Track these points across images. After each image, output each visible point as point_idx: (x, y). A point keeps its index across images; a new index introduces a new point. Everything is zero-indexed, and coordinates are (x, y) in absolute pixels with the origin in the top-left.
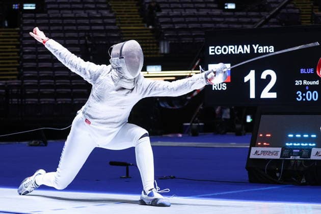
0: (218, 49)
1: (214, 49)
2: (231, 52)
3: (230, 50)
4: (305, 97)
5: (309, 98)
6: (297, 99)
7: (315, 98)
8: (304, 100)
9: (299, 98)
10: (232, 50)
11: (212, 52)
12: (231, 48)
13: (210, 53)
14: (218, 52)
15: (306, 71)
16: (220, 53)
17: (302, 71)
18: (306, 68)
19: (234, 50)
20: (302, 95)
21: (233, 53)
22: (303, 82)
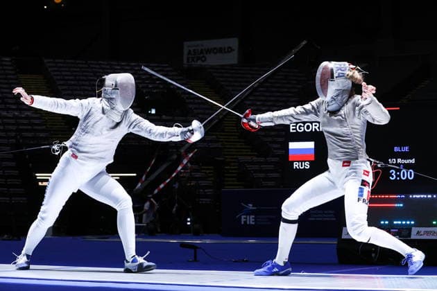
0: (300, 126)
1: (296, 126)
2: (315, 129)
3: (314, 127)
4: (399, 176)
5: (404, 177)
6: (391, 178)
7: (411, 177)
8: (398, 178)
9: (393, 177)
10: (316, 128)
11: (293, 129)
12: (316, 125)
13: (291, 131)
14: (300, 129)
15: (401, 149)
16: (302, 130)
17: (396, 149)
18: (400, 146)
19: (319, 128)
20: (396, 174)
21: (318, 130)
22: (397, 161)
